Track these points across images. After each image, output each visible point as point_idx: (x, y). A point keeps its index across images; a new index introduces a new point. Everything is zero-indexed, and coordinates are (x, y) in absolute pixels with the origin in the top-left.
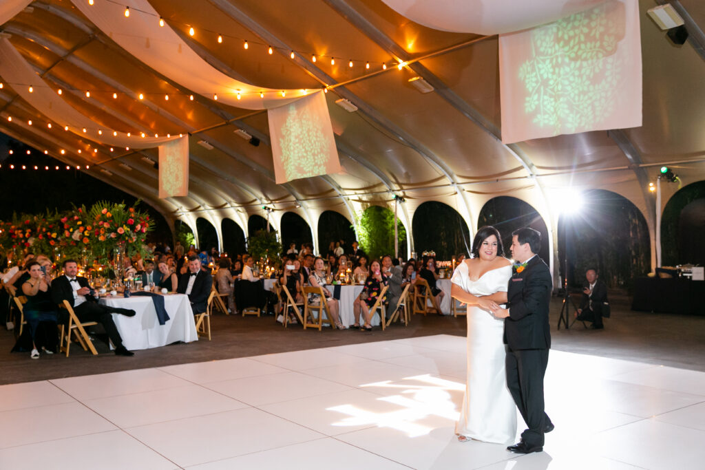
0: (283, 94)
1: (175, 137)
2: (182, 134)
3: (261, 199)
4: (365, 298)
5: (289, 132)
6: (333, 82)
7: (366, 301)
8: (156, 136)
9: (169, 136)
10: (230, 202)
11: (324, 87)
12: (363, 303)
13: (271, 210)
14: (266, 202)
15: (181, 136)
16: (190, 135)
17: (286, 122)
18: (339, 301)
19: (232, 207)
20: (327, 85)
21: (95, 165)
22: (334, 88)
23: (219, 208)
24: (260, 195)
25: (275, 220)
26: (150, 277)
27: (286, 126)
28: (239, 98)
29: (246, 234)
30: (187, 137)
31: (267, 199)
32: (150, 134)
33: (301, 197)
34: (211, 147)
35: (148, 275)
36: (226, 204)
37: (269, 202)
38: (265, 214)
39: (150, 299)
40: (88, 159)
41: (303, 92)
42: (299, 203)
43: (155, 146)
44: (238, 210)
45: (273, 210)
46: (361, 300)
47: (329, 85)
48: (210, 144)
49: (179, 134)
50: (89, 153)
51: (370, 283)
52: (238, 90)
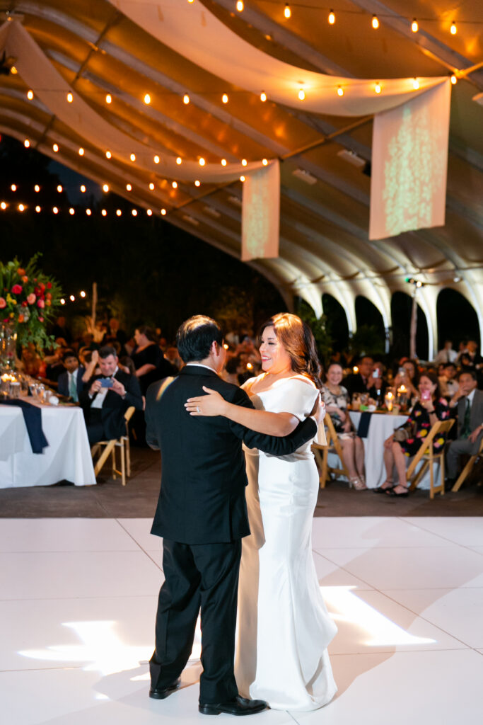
0: (377, 87)
1: (256, 165)
2: (268, 159)
3: (405, 266)
4: (401, 440)
5: (400, 153)
6: (465, 63)
7: (403, 444)
8: (224, 162)
9: (244, 162)
10: (363, 270)
11: (451, 74)
12: (397, 448)
13: (419, 284)
14: (412, 270)
15: (265, 162)
16: (281, 161)
17: (397, 135)
18: (365, 440)
19: (366, 277)
20: (456, 71)
21: (175, 209)
22: (470, 75)
23: (350, 278)
24: (405, 260)
25: (427, 299)
26: (72, 377)
27: (397, 142)
28: (302, 97)
29: (387, 322)
30: (277, 165)
31: (415, 266)
32: (214, 159)
33: (463, 264)
34: (312, 180)
35: (70, 375)
36: (357, 274)
37: (418, 270)
38: (410, 289)
39: (17, 411)
40: (166, 200)
41: (414, 84)
42: (459, 274)
43: (232, 179)
44: (375, 284)
45: (423, 285)
46: (394, 441)
47: (459, 69)
48: (312, 174)
49: (261, 160)
50: (166, 192)
51: (418, 414)
52: (301, 82)
